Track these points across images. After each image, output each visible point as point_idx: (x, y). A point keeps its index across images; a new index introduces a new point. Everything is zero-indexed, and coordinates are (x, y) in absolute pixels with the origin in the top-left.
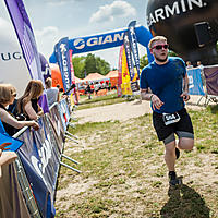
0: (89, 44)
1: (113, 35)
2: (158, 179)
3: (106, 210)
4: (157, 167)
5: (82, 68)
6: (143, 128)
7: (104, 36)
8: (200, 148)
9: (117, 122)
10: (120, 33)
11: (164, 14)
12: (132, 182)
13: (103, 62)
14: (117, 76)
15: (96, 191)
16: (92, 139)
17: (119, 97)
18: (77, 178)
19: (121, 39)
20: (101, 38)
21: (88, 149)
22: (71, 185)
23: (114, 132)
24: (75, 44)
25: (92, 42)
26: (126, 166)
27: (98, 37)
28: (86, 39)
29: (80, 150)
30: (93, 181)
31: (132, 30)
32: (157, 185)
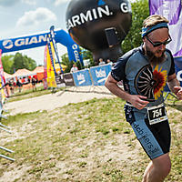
0: (17, 44)
2: (83, 160)
4: (81, 149)
5: (11, 64)
6: (68, 115)
7: (30, 38)
8: (115, 130)
9: (45, 111)
10: (44, 35)
11: (80, 20)
12: (61, 165)
13: (30, 60)
14: (43, 71)
16: (23, 128)
17: (45, 89)
18: (12, 166)
19: (45, 40)
20: (27, 39)
21: (21, 138)
22: (6, 174)
23: (43, 121)
24: (4, 44)
25: (19, 43)
26: (55, 151)
27: (25, 38)
28: (14, 40)
29: (13, 139)
30: (26, 167)
32: (83, 165)
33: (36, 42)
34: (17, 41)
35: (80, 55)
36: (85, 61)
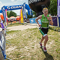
1: (18, 6)
2: (33, 46)
3: (20, 55)
4: (32, 43)
6: (28, 33)
7: (16, 6)
12: (26, 47)
15: (16, 50)
16: (13, 35)
18: (11, 46)
19: (21, 7)
20: (15, 7)
21: (13, 38)
23: (20, 33)
24: (7, 8)
26: (24, 43)
27: (14, 6)
29: (10, 38)
30: (15, 47)
31: (24, 5)
32: (33, 48)
33: (18, 8)
34: (12, 7)
35: (32, 13)
36: (33, 15)
